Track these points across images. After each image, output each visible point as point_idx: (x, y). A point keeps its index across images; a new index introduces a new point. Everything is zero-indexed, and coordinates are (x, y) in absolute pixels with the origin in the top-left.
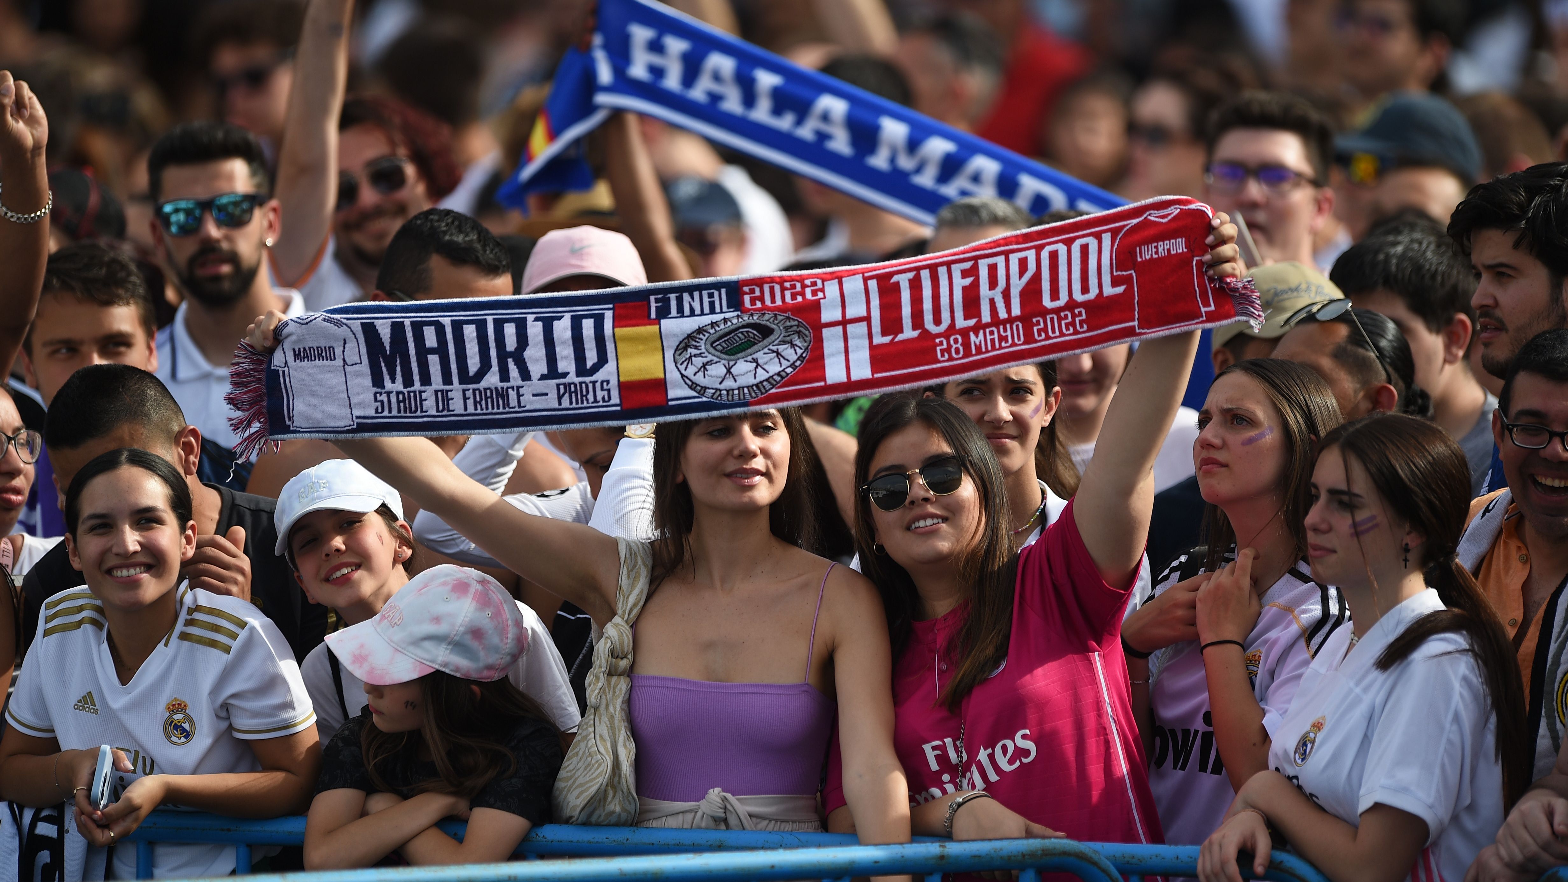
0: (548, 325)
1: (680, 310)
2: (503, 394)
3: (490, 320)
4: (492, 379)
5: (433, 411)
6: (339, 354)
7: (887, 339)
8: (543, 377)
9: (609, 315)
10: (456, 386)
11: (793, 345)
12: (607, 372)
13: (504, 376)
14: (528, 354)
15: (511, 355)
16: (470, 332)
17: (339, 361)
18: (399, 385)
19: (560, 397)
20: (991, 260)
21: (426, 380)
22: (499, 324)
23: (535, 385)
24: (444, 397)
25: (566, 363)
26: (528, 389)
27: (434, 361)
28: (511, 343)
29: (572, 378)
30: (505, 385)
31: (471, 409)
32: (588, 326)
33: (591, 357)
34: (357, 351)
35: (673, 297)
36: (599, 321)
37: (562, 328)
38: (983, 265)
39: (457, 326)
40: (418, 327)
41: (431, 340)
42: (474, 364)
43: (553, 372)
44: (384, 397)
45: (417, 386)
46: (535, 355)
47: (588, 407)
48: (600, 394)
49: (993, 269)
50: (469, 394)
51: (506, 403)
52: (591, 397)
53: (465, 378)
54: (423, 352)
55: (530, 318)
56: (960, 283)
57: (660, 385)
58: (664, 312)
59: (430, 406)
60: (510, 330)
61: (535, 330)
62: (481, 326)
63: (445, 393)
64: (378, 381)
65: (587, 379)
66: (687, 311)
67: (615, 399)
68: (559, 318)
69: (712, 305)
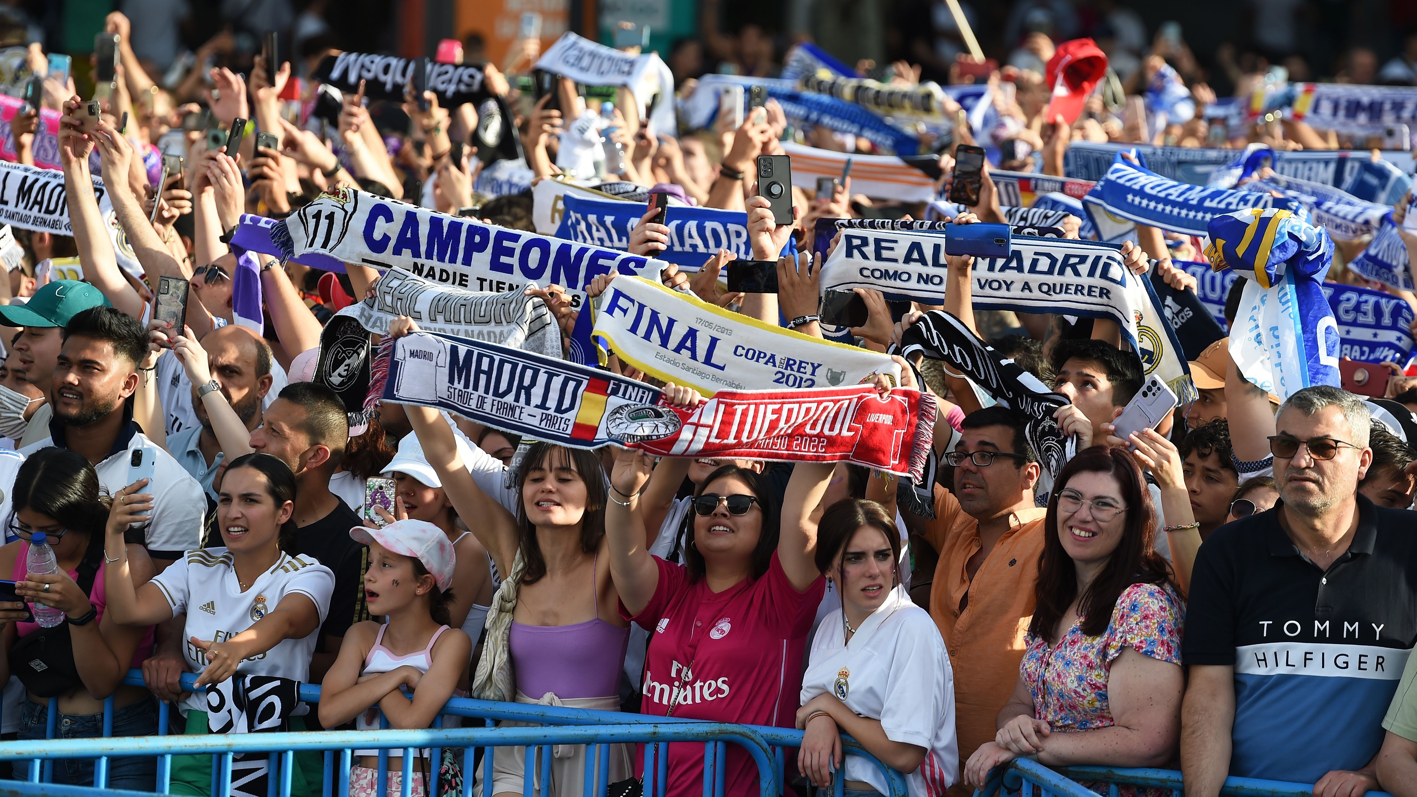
0: (550, 376)
1: (624, 394)
2: (513, 409)
3: (521, 365)
4: (510, 398)
5: (474, 407)
6: (434, 359)
7: (718, 441)
8: (537, 406)
9: (585, 383)
10: (490, 397)
11: (667, 427)
12: (570, 415)
13: (517, 399)
14: (533, 391)
15: (524, 388)
16: (507, 367)
17: (434, 363)
18: (461, 386)
19: (541, 421)
20: (791, 406)
21: (476, 388)
22: (524, 368)
23: (530, 409)
24: (482, 400)
25: (552, 403)
26: (528, 410)
27: (483, 378)
28: (527, 382)
29: (551, 412)
30: (516, 404)
31: (494, 412)
32: (572, 385)
33: (566, 404)
34: (444, 359)
35: (623, 385)
36: (579, 384)
37: (557, 382)
38: (786, 407)
39: (502, 363)
40: (480, 356)
41: (485, 366)
42: (503, 387)
43: (543, 406)
44: (452, 390)
45: (470, 390)
46: (537, 393)
47: (553, 430)
48: (563, 425)
49: (790, 411)
50: (495, 403)
51: (513, 415)
52: (557, 426)
53: (496, 393)
54: (479, 371)
55: (543, 370)
56: (770, 417)
57: (595, 430)
58: (615, 392)
59: (473, 404)
60: (529, 373)
61: (542, 378)
62: (515, 366)
63: (483, 398)
64: (451, 381)
65: (559, 415)
66: (627, 396)
67: (569, 431)
68: (558, 375)
69: (642, 398)
